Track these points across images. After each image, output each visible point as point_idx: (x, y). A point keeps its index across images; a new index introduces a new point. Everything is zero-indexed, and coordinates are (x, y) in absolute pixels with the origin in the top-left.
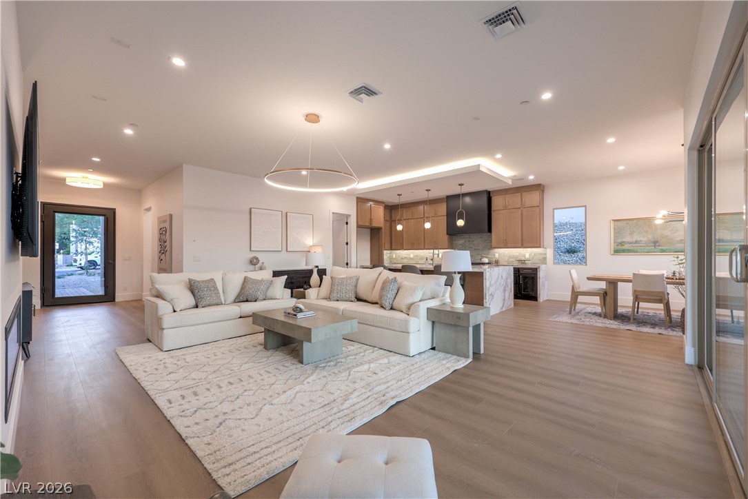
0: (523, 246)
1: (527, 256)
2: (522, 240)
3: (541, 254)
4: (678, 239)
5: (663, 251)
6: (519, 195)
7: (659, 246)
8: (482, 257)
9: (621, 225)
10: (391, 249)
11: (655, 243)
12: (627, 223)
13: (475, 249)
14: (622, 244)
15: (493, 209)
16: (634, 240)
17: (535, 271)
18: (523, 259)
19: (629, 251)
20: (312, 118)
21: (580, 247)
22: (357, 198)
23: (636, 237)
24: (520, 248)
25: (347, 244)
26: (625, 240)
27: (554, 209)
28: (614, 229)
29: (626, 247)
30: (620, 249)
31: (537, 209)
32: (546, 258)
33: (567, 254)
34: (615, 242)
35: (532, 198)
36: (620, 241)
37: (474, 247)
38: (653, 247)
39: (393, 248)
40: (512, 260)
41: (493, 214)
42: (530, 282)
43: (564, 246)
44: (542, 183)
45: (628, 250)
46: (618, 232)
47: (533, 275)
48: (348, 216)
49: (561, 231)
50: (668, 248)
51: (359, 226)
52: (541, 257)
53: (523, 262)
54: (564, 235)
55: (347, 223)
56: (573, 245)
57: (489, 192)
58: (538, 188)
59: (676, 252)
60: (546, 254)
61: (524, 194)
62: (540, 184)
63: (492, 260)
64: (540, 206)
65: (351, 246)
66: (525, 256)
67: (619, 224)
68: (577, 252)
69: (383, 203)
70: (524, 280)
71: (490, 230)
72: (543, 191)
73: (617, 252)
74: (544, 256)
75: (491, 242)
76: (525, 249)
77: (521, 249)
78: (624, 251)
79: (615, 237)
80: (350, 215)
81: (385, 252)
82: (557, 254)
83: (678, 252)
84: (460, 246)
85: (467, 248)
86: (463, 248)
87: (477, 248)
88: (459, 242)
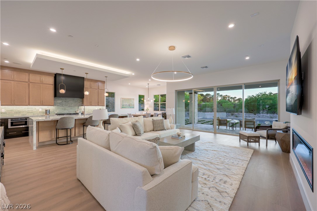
2: (98, 102)
5: (131, 107)
6: (97, 83)
11: (129, 105)
12: (125, 99)
14: (123, 105)
15: (85, 87)
19: (125, 107)
20: (172, 48)
23: (126, 104)
24: (97, 106)
26: (124, 104)
28: (122, 101)
29: (124, 106)
30: (123, 107)
31: (104, 91)
37: (69, 105)
38: (129, 107)
40: (90, 111)
41: (85, 89)
59: (133, 108)
67: (123, 99)
77: (94, 106)
79: (122, 103)
84: (59, 104)
85: (64, 105)
86: (61, 105)
87: (71, 105)
88: (58, 101)
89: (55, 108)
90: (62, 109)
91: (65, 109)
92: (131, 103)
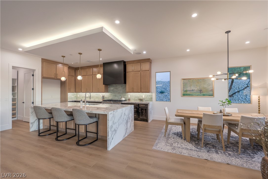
0: (141, 92)
1: (144, 96)
2: (141, 88)
3: (150, 96)
4: (210, 89)
5: (204, 95)
6: (139, 64)
7: (202, 92)
8: (122, 97)
9: (186, 82)
10: (76, 92)
11: (201, 91)
12: (188, 81)
13: (119, 93)
14: (186, 91)
15: (127, 71)
16: (192, 90)
17: (147, 105)
18: (141, 98)
21: (165, 91)
22: (42, 59)
23: (193, 88)
25: (33, 89)
26: (188, 89)
27: (156, 72)
28: (183, 83)
29: (188, 93)
30: (185, 94)
31: (148, 72)
32: (152, 98)
33: (160, 94)
34: (183, 90)
35: (145, 66)
36: (185, 90)
38: (200, 93)
39: (77, 91)
40: (136, 99)
41: (127, 74)
42: (144, 111)
43: (159, 90)
44: (151, 58)
45: (189, 94)
46: (185, 85)
47: (146, 108)
48: (34, 71)
49: (158, 84)
50: (206, 93)
51: (43, 78)
52: (150, 97)
53: (141, 100)
54: (159, 86)
55: (33, 75)
56: (162, 90)
57: (125, 62)
58: (148, 61)
59: (209, 96)
60: (152, 96)
61: (142, 63)
62: (150, 59)
63: (127, 98)
64: (150, 70)
65: (35, 91)
66: (142, 97)
67: (185, 81)
68: (164, 93)
69: (68, 65)
70: (141, 110)
71: (125, 83)
72: (151, 63)
73: (184, 95)
74: (151, 97)
75: (126, 89)
76: (142, 93)
78: (187, 95)
79: (183, 87)
80: (35, 70)
81: (69, 94)
82: (157, 94)
83: (210, 96)
84: (112, 91)
85: (115, 92)
86: (113, 92)
87: (120, 92)
88: (111, 88)
89: (110, 94)
90: (114, 95)
91: (116, 96)
92: (205, 86)
